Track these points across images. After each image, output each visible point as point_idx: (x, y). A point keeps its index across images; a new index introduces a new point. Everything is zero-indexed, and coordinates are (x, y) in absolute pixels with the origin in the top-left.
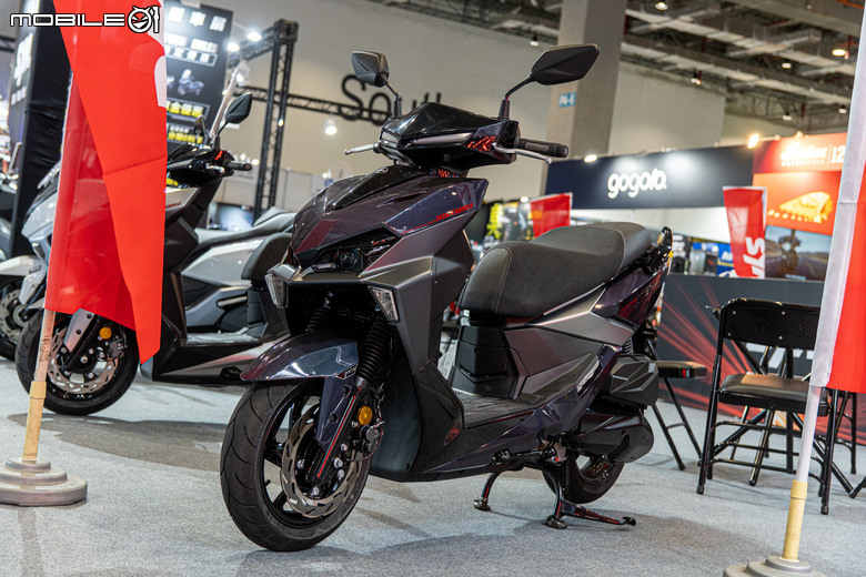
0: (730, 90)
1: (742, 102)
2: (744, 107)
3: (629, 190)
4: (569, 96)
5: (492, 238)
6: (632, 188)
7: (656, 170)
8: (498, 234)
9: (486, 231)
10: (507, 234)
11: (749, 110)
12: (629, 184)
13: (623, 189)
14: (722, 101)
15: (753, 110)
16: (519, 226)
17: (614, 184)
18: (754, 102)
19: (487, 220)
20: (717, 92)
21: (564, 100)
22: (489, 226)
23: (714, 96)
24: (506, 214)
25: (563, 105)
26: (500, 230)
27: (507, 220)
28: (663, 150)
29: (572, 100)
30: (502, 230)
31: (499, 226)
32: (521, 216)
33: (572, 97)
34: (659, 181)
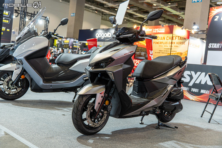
0: (103, 14)
1: (104, 17)
2: (104, 18)
3: (101, 37)
4: (73, 14)
5: (55, 47)
6: (102, 37)
7: (108, 33)
8: (56, 46)
9: (53, 45)
10: (59, 46)
11: (105, 19)
12: (101, 35)
13: (100, 37)
14: (101, 17)
15: (106, 19)
16: (62, 44)
17: (97, 35)
18: (106, 17)
19: (54, 42)
20: (100, 15)
21: (72, 15)
22: (54, 44)
23: (99, 15)
24: (58, 41)
25: (72, 16)
26: (57, 45)
27: (59, 43)
28: (110, 28)
29: (74, 15)
30: (58, 45)
31: (57, 44)
32: (62, 42)
33: (74, 14)
34: (109, 35)
